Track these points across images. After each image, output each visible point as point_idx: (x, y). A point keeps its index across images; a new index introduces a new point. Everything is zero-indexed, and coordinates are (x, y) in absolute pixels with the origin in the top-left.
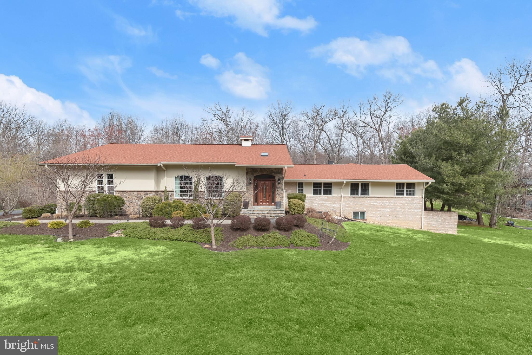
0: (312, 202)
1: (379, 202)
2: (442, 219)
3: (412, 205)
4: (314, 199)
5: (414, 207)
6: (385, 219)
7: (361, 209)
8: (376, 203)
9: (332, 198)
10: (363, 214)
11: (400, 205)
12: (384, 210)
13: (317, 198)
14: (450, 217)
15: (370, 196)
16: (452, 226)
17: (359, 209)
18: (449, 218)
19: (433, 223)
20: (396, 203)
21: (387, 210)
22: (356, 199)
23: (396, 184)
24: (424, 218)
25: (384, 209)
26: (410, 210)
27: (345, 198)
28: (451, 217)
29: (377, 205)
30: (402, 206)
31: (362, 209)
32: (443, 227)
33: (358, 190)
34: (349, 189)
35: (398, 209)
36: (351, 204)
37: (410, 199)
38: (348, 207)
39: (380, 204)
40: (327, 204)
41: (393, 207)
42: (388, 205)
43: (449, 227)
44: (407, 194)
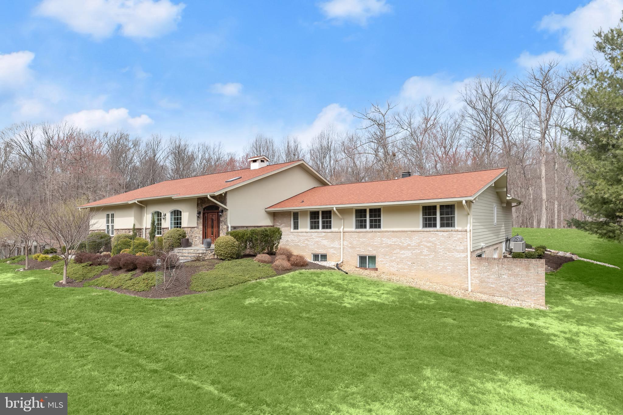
0: (307, 239)
1: (394, 240)
2: (510, 272)
3: (449, 244)
4: (309, 236)
5: (454, 249)
6: (404, 269)
7: (368, 250)
8: (389, 242)
9: (330, 234)
10: (373, 259)
11: (429, 245)
12: (402, 254)
13: (312, 234)
14: (527, 269)
15: (382, 229)
16: (532, 289)
17: (367, 252)
18: (524, 272)
19: (491, 281)
20: (421, 242)
21: (408, 253)
22: (361, 234)
23: (423, 207)
24: (471, 269)
25: (403, 252)
26: (446, 254)
27: (347, 233)
28: (529, 270)
29: (391, 245)
30: (433, 246)
31: (371, 251)
32: (512, 289)
33: (366, 220)
34: (353, 220)
35: (425, 252)
36: (355, 242)
37: (445, 234)
38: (351, 248)
39: (395, 242)
40: (325, 242)
41: (416, 249)
42: (409, 245)
43: (526, 291)
44: (442, 225)
